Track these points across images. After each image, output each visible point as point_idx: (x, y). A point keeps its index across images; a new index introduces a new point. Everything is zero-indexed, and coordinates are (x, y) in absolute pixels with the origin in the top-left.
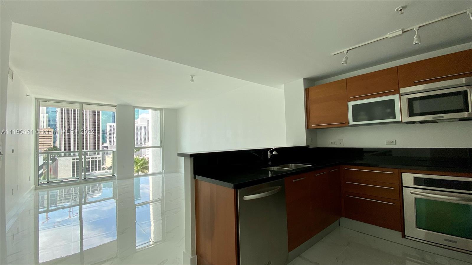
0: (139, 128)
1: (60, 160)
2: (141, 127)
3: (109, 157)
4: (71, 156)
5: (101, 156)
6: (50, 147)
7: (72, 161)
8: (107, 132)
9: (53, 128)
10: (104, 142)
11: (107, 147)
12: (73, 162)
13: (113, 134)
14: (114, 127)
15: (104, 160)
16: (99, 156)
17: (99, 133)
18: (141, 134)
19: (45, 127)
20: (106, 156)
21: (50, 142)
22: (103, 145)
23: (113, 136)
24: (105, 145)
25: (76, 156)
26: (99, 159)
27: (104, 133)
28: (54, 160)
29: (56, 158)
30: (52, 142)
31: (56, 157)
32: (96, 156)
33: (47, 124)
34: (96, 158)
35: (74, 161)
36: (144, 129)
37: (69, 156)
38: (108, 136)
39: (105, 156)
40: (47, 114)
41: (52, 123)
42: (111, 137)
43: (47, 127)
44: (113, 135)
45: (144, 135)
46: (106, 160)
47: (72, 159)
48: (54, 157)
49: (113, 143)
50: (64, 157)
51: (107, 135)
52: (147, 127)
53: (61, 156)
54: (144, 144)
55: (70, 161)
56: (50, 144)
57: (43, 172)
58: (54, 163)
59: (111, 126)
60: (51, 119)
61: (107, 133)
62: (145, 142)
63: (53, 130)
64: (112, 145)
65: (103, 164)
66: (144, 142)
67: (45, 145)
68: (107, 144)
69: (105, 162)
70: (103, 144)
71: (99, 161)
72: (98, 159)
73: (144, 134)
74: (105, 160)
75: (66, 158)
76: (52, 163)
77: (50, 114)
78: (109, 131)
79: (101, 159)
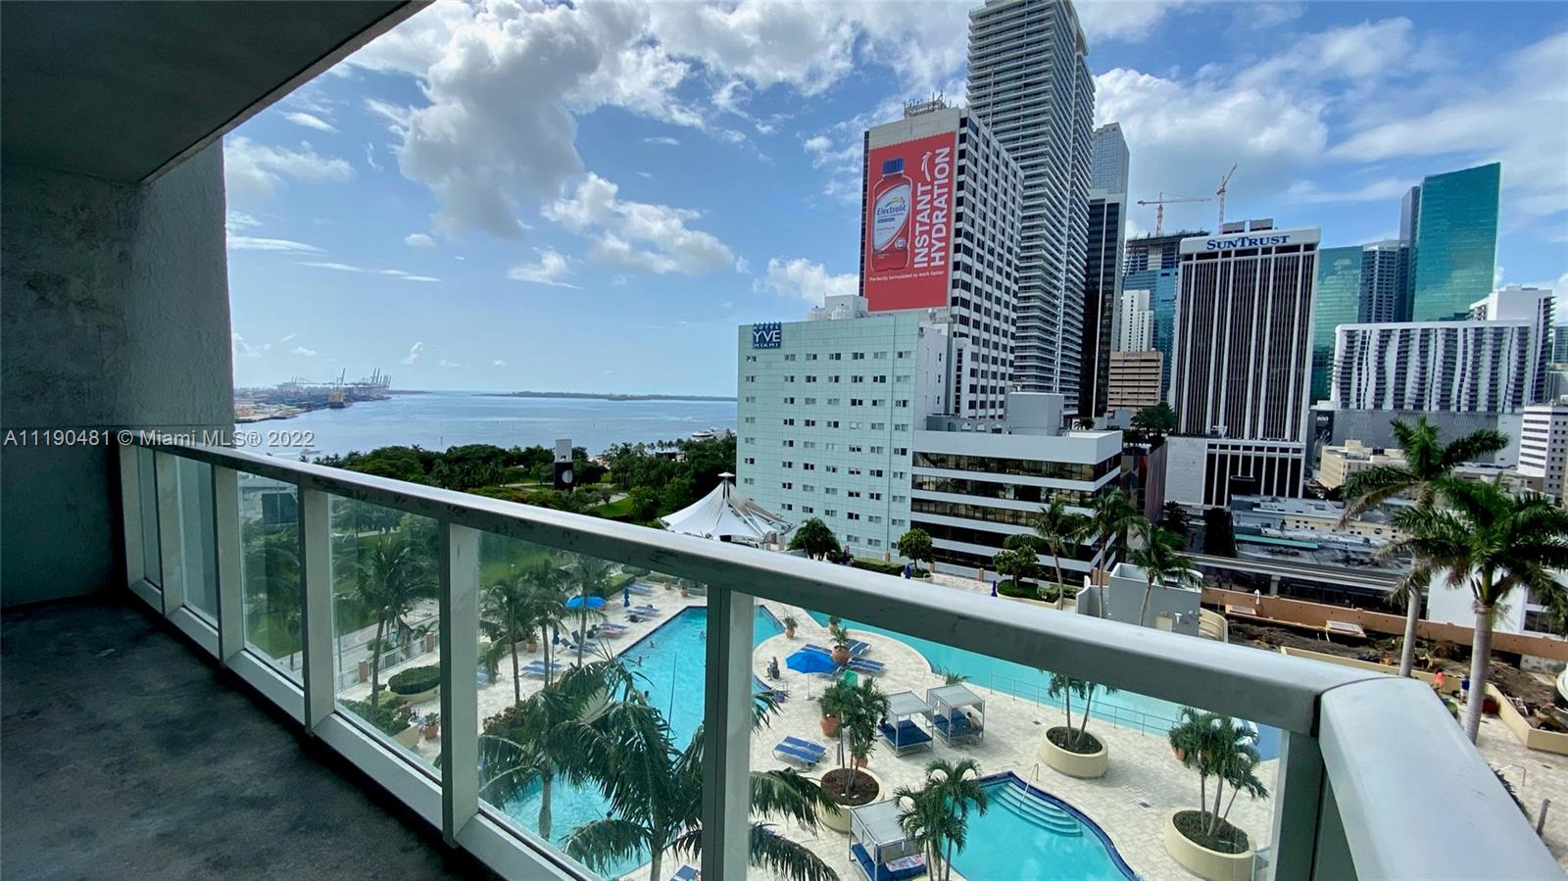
0: (1488, 338)
1: (1175, 444)
2: (1499, 333)
3: (1335, 451)
4: (1205, 436)
5: (1305, 444)
6: (1151, 403)
7: (1206, 451)
8: (1336, 357)
9: (1163, 351)
10: (1320, 393)
11: (1330, 414)
12: (1209, 455)
13: (1360, 364)
14: (1364, 338)
15: (1314, 460)
16: (1295, 445)
17: (1301, 362)
18: (1495, 368)
19: (1145, 349)
20: (1325, 448)
21: (1152, 390)
22: (1314, 407)
23: (1360, 374)
24: (1322, 406)
25: (1220, 437)
26: (1296, 455)
27: (1322, 360)
28: (1158, 442)
29: (1164, 438)
30: (1159, 390)
31: (1163, 435)
32: (1284, 445)
33: (1149, 339)
34: (1286, 450)
35: (1212, 450)
36: (1515, 341)
37: (1201, 434)
38: (1336, 371)
39: (1319, 447)
40: (1150, 309)
41: (1161, 334)
42: (1350, 378)
43: (1148, 347)
44: (1360, 369)
45: (1513, 369)
46: (1322, 460)
47: (1207, 446)
48: (1160, 432)
49: (1358, 400)
50: (1185, 435)
51: (1335, 368)
52: (1532, 337)
53: (1177, 434)
54: (1508, 410)
55: (1199, 449)
56: (1152, 397)
57: (1119, 475)
58: (1157, 451)
59: (1351, 336)
60: (1161, 324)
61: (1335, 363)
62: (1517, 402)
63: (1161, 354)
64: (1351, 406)
65: (1309, 474)
66: (1508, 403)
67: (1141, 397)
68: (1332, 403)
69: (1319, 469)
70: (1313, 401)
71: (1296, 463)
72: (1290, 456)
73: (1514, 363)
74: (1319, 460)
75: (1190, 439)
76: (1152, 450)
77: (1157, 309)
78: (1344, 354)
79: (1302, 456)
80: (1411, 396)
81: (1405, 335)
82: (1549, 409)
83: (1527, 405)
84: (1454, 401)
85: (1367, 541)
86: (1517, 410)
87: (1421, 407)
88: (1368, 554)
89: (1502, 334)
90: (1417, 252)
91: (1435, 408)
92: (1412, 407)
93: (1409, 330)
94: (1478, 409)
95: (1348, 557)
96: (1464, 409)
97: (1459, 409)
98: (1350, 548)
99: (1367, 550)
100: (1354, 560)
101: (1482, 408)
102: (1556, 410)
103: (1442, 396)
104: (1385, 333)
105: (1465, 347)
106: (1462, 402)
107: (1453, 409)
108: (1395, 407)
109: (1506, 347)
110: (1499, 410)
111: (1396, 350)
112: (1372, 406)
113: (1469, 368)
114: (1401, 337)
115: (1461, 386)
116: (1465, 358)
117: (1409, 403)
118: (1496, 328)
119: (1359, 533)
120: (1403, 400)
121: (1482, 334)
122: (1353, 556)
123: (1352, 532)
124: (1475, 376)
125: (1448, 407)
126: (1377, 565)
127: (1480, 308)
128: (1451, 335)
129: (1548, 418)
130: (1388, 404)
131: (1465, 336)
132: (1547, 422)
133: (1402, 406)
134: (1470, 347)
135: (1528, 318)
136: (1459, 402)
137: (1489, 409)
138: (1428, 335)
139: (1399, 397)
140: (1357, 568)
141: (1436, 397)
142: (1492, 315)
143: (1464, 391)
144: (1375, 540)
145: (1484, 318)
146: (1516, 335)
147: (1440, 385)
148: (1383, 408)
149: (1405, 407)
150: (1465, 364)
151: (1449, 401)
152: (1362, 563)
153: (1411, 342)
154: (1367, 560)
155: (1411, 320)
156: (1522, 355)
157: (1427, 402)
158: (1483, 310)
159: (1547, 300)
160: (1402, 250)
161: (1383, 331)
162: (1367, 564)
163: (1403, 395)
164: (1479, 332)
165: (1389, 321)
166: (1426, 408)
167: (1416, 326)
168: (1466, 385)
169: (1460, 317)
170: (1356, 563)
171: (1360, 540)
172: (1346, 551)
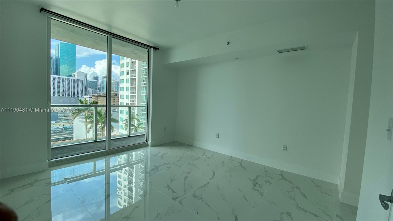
80: (61, 93)
81: (59, 79)
82: (88, 96)
83: (85, 95)
84: (70, 94)
85: (58, 127)
86: (82, 97)
87: (64, 96)
88: (59, 130)
89: (78, 81)
90: (59, 59)
91: (67, 96)
92: (62, 96)
93: (59, 78)
94: (75, 96)
95: (54, 132)
96: (73, 96)
97: (71, 96)
98: (54, 130)
99: (58, 129)
100: (56, 132)
101: (76, 96)
102: (89, 97)
103: (68, 93)
104: (54, 78)
105: (72, 83)
106: (72, 95)
107: (70, 96)
108: (58, 95)
109: (79, 84)
110: (79, 96)
111: (57, 82)
112: (53, 95)
113: (73, 88)
114: (58, 79)
115: (71, 91)
116: (72, 85)
117: (61, 95)
118: (77, 80)
119: (55, 126)
120: (60, 94)
121: (75, 80)
122: (55, 131)
123: (54, 126)
124: (74, 89)
125: (69, 96)
126: (61, 132)
127: (74, 75)
128: (69, 80)
129: (88, 98)
130: (56, 95)
131: (72, 80)
132: (88, 99)
133: (59, 95)
134: (73, 83)
135: (83, 78)
136: (71, 95)
137: (77, 96)
138: (64, 79)
139: (59, 93)
140: (57, 134)
141: (67, 94)
142: (76, 77)
143: (72, 92)
144: (60, 127)
145: (75, 77)
146: (81, 81)
147: (67, 91)
148: (55, 95)
149: (60, 96)
150: (72, 86)
151: (69, 94)
152: (58, 133)
153: (60, 80)
154: (59, 132)
155: (59, 75)
156: (82, 85)
157: (65, 94)
158: (74, 76)
159: (86, 75)
160: (56, 58)
161: (53, 77)
162: (59, 133)
163: (60, 93)
164: (74, 80)
165: (54, 75)
166: (65, 96)
167: (61, 77)
168: (72, 91)
169: (70, 76)
170: (57, 133)
171: (56, 127)
172: (53, 131)
